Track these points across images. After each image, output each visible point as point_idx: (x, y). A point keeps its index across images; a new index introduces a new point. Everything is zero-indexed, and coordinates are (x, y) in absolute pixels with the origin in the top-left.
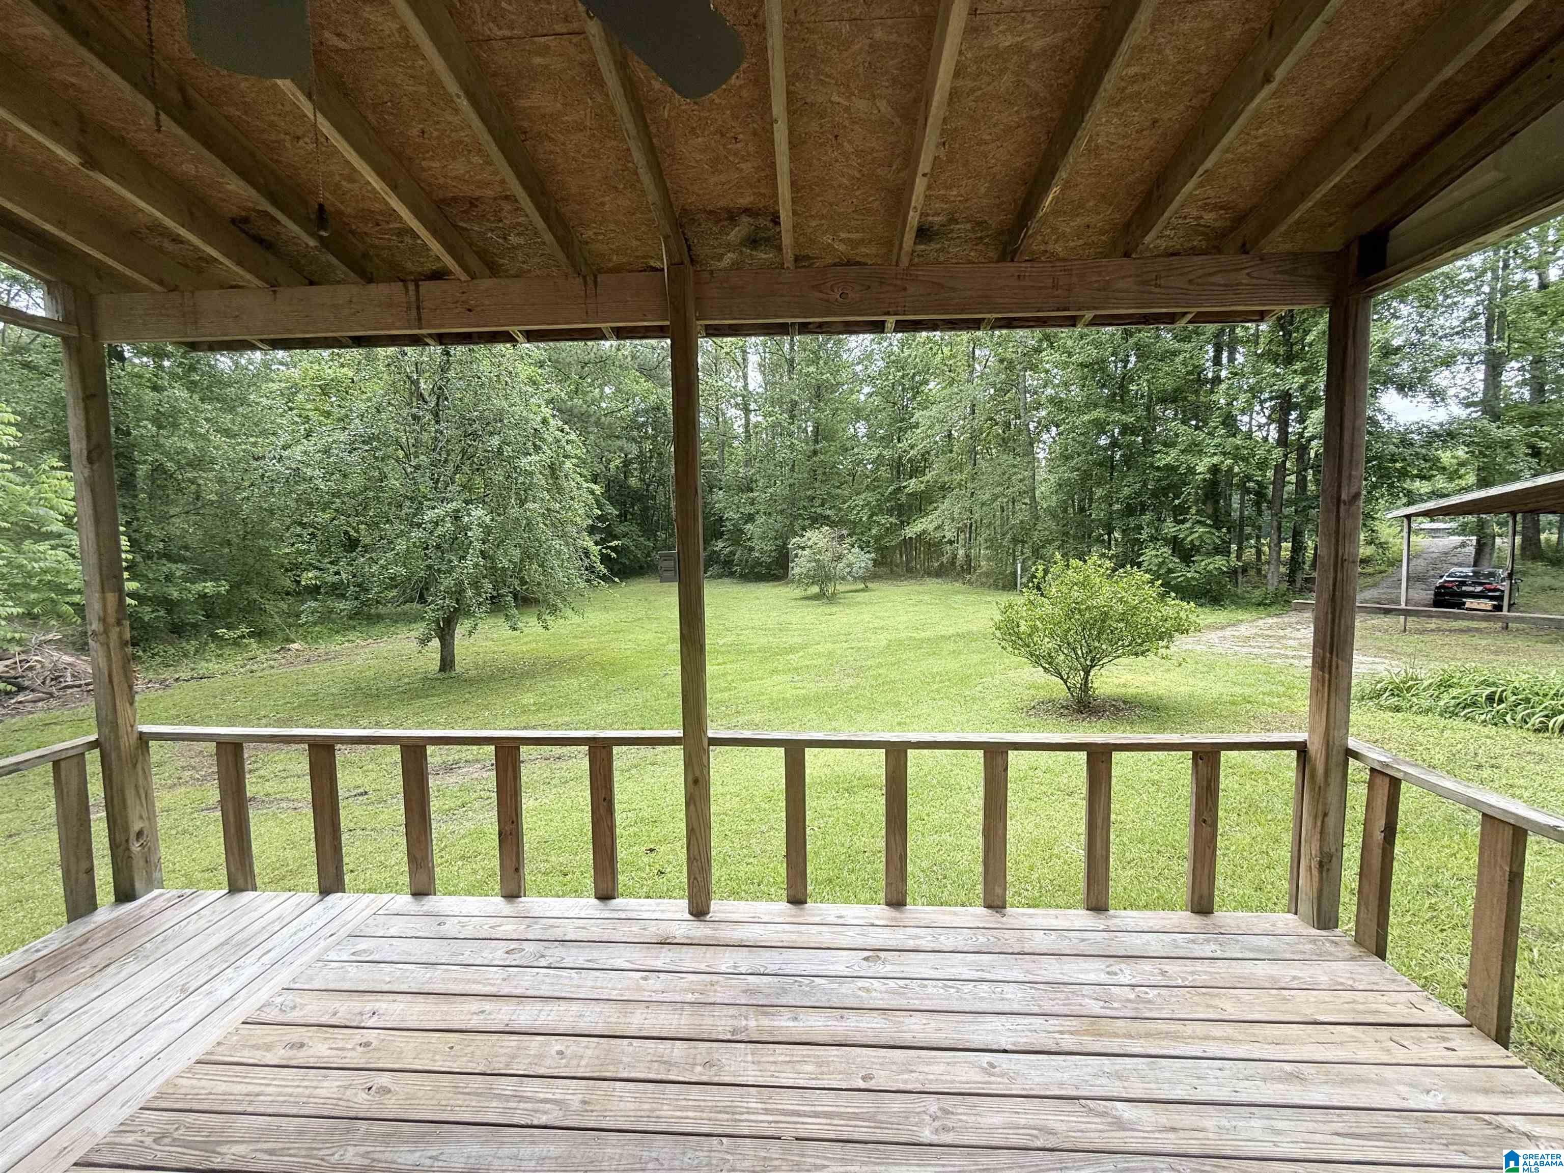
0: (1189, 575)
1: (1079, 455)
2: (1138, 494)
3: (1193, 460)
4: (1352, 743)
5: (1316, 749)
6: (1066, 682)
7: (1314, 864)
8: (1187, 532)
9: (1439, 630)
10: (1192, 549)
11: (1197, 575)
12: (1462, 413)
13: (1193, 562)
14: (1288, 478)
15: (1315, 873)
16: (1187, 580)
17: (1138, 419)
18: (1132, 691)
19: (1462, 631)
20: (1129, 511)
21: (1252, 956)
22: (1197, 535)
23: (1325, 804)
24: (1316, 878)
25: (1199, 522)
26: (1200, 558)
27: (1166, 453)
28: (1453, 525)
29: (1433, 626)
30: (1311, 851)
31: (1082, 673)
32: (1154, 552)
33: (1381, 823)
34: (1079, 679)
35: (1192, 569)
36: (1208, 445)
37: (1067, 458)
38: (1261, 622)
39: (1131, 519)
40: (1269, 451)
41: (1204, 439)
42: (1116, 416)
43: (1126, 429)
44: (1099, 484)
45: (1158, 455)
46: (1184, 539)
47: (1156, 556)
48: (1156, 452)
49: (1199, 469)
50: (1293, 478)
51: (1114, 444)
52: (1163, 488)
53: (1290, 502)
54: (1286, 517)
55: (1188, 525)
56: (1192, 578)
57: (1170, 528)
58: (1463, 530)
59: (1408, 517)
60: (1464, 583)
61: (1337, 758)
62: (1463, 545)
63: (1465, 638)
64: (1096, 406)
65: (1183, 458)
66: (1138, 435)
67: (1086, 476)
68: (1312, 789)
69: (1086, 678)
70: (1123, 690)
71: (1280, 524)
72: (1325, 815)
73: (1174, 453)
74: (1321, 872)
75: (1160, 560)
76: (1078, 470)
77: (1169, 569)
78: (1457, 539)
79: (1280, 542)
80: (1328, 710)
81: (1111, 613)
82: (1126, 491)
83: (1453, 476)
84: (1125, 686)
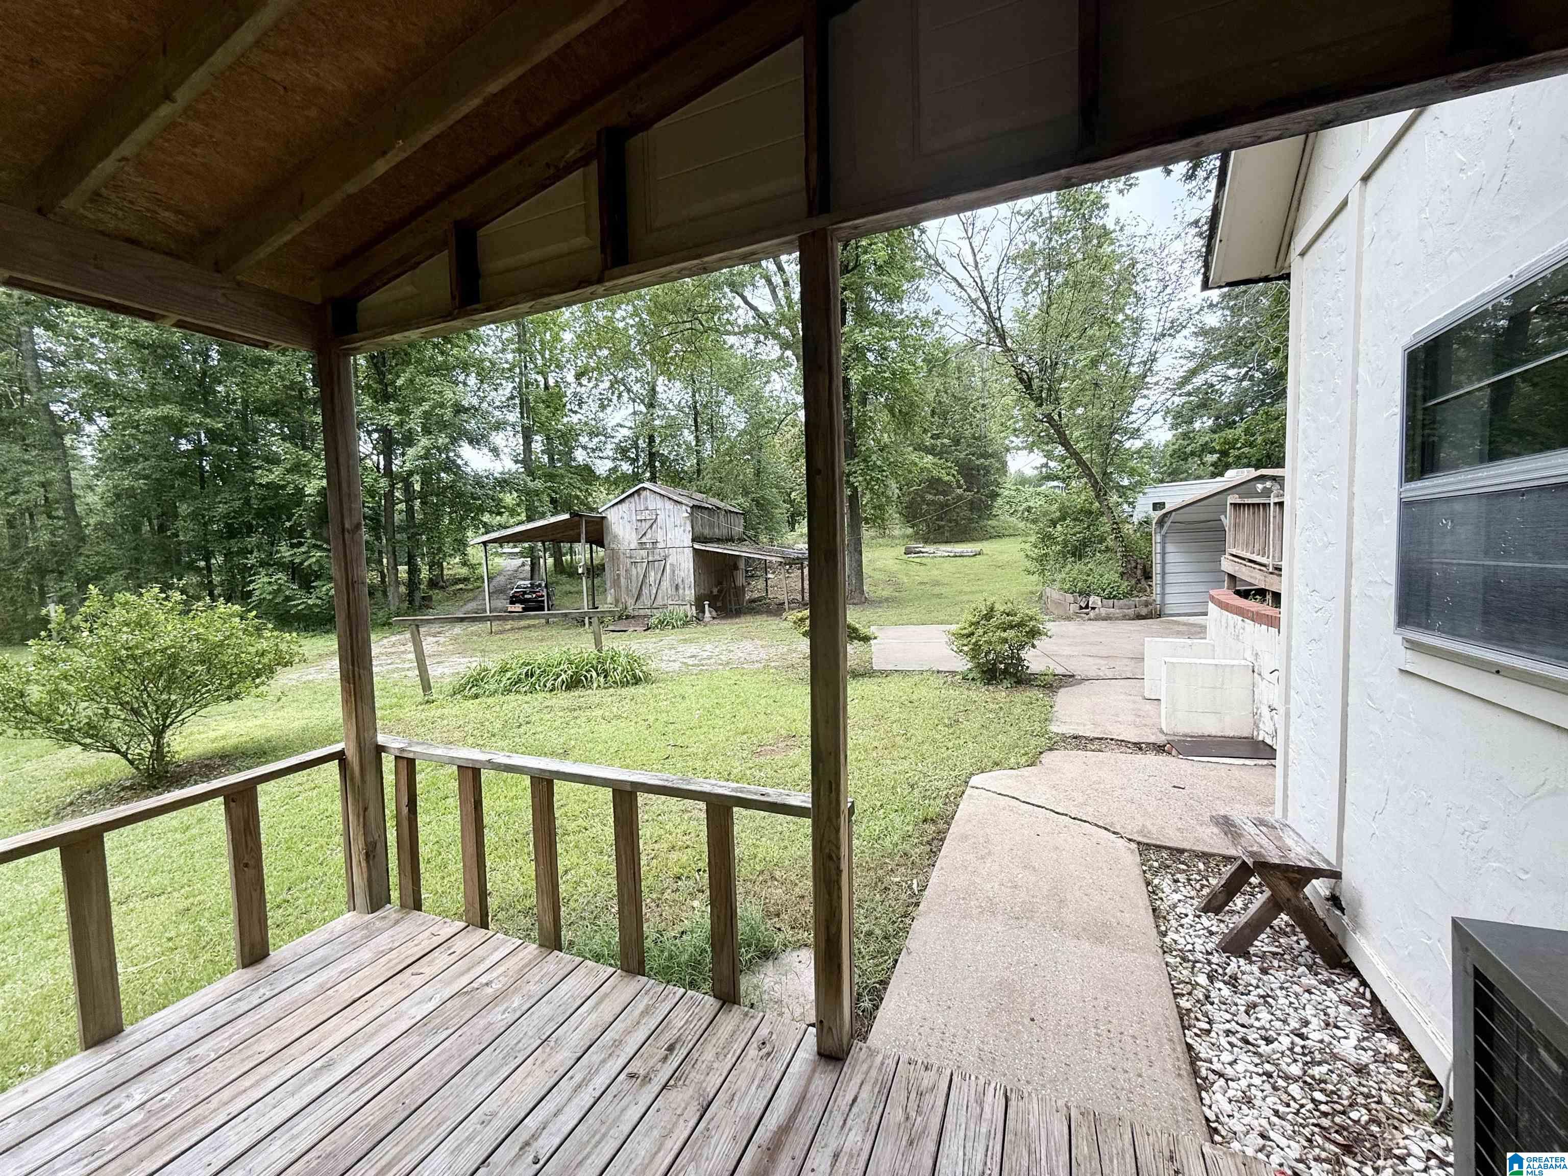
0: (310, 602)
1: (146, 459)
2: (239, 513)
3: (302, 481)
4: (381, 739)
5: (352, 755)
6: (124, 755)
7: (362, 857)
8: (304, 556)
9: (512, 629)
10: (311, 575)
11: (319, 602)
12: (514, 467)
13: (314, 587)
14: (397, 507)
15: (364, 864)
16: (310, 607)
17: (229, 426)
18: (232, 742)
19: (525, 628)
20: (232, 532)
21: (304, 975)
22: (314, 559)
23: (364, 800)
24: (365, 870)
25: (315, 546)
26: (320, 583)
27: (270, 471)
28: (517, 550)
29: (508, 627)
30: (358, 847)
31: (151, 738)
32: (266, 579)
33: (405, 800)
34: (147, 746)
35: (313, 596)
36: (315, 467)
37: (127, 461)
38: (385, 641)
39: (232, 541)
40: (376, 480)
41: (310, 460)
42: (197, 417)
43: (213, 435)
44: (183, 497)
45: (260, 471)
46: (301, 563)
47: (270, 583)
48: (257, 468)
49: (308, 491)
50: (402, 506)
51: (200, 451)
52: (271, 509)
53: (401, 529)
54: (399, 542)
55: (303, 549)
56: (315, 605)
57: (285, 552)
58: (521, 554)
59: (485, 543)
60: (525, 593)
61: (370, 756)
62: (523, 565)
63: (526, 633)
64: (167, 400)
65: (289, 477)
66: (232, 445)
67: (159, 487)
68: (353, 791)
69: (158, 744)
70: (222, 743)
71: (394, 548)
72: (365, 809)
73: (278, 471)
74: (368, 862)
75: (275, 587)
76: (146, 477)
77: (286, 597)
78: (519, 561)
79: (396, 565)
80: (357, 717)
81: (182, 654)
82: (222, 509)
83: (513, 513)
84: (223, 738)
